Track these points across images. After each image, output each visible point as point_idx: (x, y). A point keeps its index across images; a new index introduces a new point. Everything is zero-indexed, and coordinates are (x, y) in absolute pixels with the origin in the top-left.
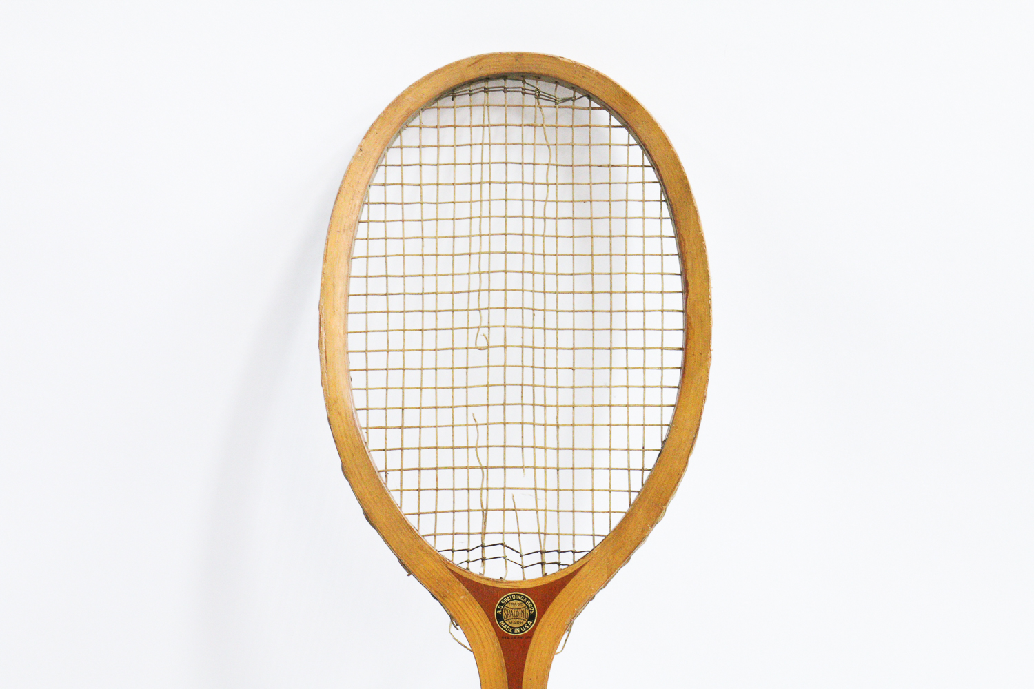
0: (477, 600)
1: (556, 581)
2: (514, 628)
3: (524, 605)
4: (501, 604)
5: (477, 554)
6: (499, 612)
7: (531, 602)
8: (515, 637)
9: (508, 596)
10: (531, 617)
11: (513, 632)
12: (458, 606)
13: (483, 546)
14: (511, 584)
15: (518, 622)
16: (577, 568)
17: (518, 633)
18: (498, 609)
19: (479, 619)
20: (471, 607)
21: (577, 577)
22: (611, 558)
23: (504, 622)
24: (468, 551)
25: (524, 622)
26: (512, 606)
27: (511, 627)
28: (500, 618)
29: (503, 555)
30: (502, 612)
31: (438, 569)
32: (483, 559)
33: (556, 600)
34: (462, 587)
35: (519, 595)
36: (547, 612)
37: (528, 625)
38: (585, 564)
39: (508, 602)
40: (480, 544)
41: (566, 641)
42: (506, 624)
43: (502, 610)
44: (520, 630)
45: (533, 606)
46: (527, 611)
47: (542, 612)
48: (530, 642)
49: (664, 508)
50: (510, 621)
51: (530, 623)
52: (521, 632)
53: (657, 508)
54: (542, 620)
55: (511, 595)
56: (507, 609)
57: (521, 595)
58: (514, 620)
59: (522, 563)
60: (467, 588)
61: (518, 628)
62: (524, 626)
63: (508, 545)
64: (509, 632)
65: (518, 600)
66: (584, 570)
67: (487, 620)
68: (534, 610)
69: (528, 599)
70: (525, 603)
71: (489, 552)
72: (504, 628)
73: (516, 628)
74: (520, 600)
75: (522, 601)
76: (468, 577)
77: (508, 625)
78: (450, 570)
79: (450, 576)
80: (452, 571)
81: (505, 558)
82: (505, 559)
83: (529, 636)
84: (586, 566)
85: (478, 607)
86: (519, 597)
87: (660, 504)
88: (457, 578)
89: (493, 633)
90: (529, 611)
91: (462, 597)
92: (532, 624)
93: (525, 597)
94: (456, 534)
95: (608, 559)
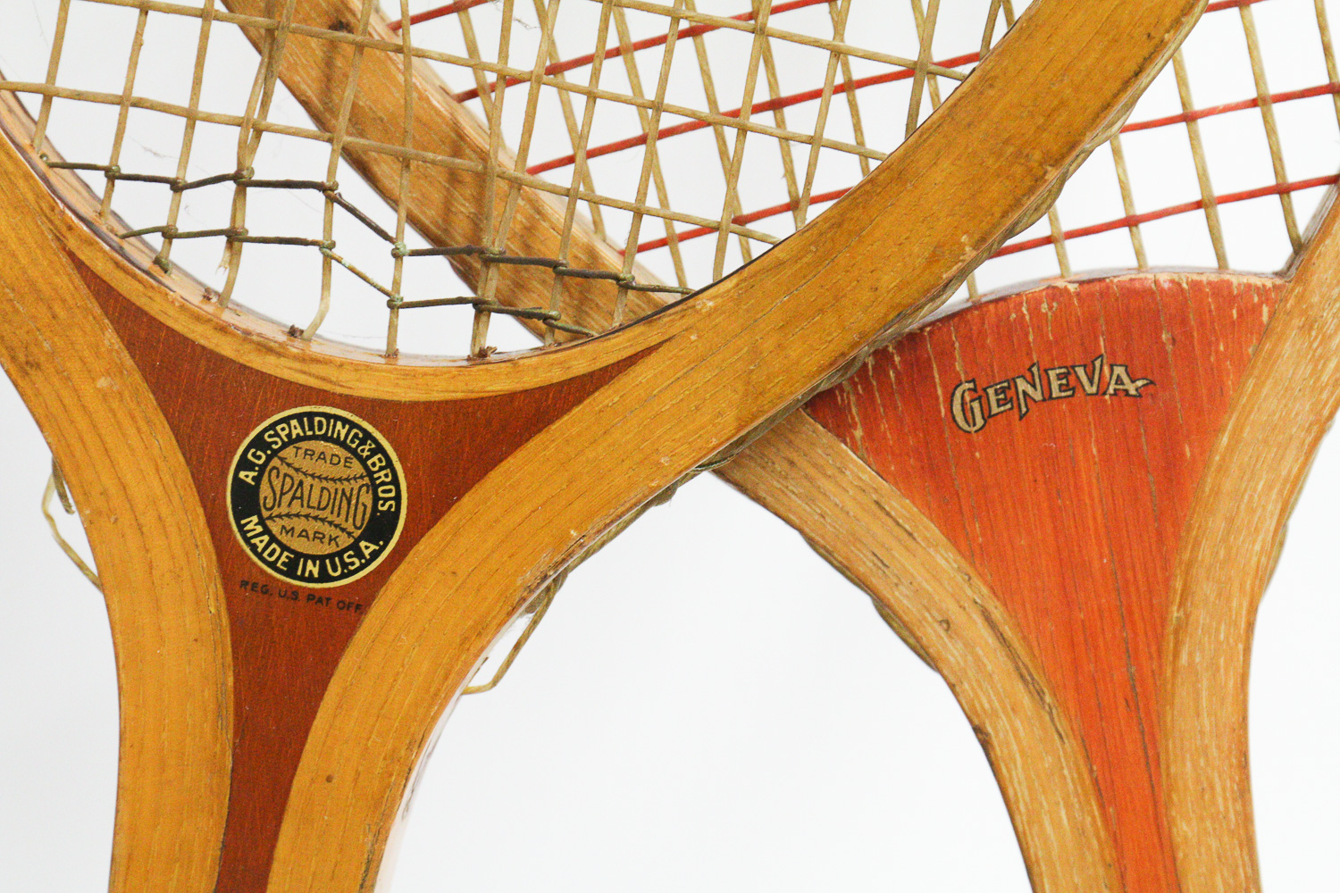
0: (164, 406)
1: (512, 396)
2: (298, 555)
3: (357, 468)
4: (259, 443)
5: (212, 207)
6: (247, 476)
7: (390, 464)
8: (294, 593)
9: (299, 417)
10: (379, 527)
11: (291, 570)
12: (78, 416)
13: (242, 181)
14: (315, 369)
15: (319, 536)
16: (613, 359)
17: (311, 579)
18: (244, 464)
19: (159, 491)
20: (132, 431)
21: (604, 397)
22: (770, 344)
23: (262, 522)
24: (177, 187)
25: (345, 541)
26: (307, 464)
27: (284, 548)
28: (247, 500)
29: (319, 237)
30: (257, 479)
31: (22, 241)
32: (235, 238)
33: (496, 476)
34: (111, 338)
35: (345, 421)
36: (453, 517)
37: (359, 555)
38: (649, 351)
39: (291, 441)
40: (231, 169)
41: (517, 647)
42: (267, 531)
43: (263, 467)
44: (323, 569)
45: (395, 482)
46: (367, 499)
47: (431, 508)
48: (353, 628)
49: (1053, 175)
50: (286, 522)
51: (367, 548)
52: (324, 577)
53: (1018, 170)
54: (424, 547)
55: (311, 415)
56: (284, 469)
57: (353, 425)
58: (299, 524)
59: (396, 283)
60: (130, 346)
61: (314, 558)
62: (340, 554)
63: (347, 198)
64: (272, 565)
65: (337, 441)
66: (642, 373)
67: (193, 499)
68: (398, 498)
69: (379, 449)
70: (363, 461)
71: (264, 212)
72: (254, 548)
73: (307, 557)
74: (343, 445)
75: (354, 452)
76: (142, 302)
77: (273, 539)
78: (71, 255)
79: (67, 282)
80: (80, 265)
81: (326, 248)
82: (328, 259)
83: (357, 604)
84: (653, 359)
85: (164, 440)
86: (340, 429)
87: (1037, 155)
88: (97, 295)
89: (205, 559)
90: (376, 499)
91: (103, 383)
92: (375, 555)
93: (368, 435)
94: (139, 104)
95: (755, 351)
